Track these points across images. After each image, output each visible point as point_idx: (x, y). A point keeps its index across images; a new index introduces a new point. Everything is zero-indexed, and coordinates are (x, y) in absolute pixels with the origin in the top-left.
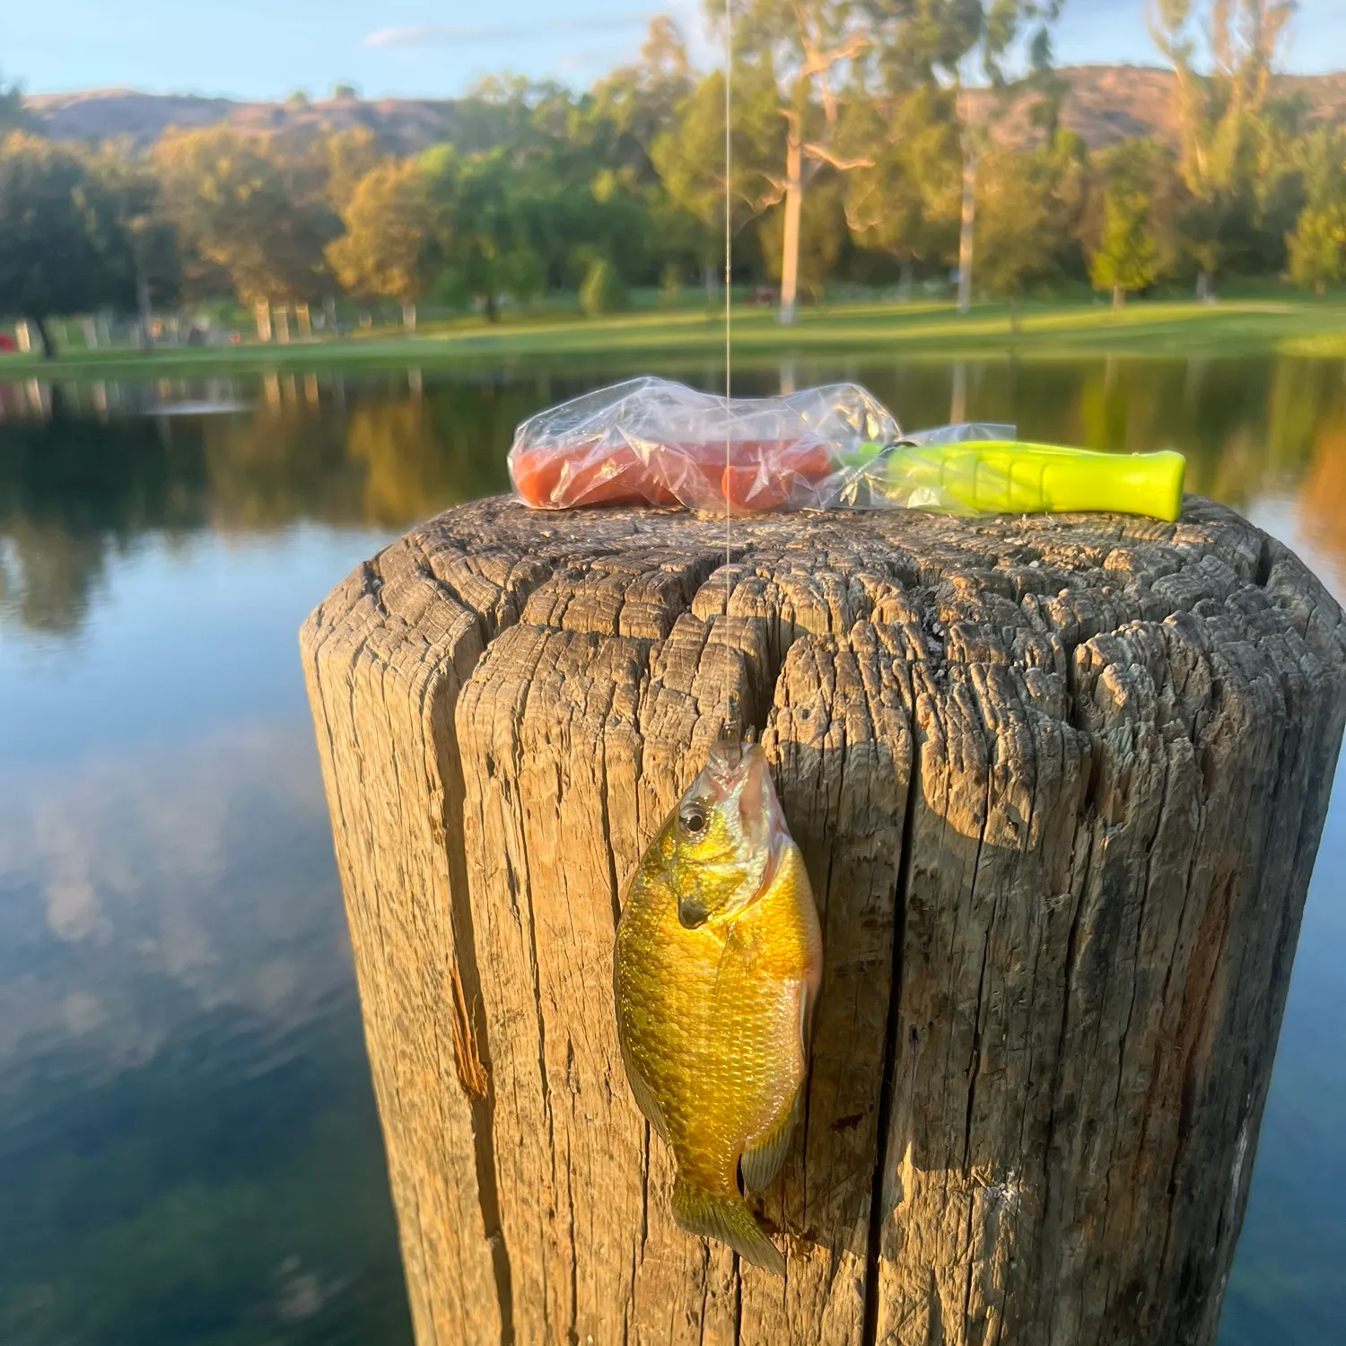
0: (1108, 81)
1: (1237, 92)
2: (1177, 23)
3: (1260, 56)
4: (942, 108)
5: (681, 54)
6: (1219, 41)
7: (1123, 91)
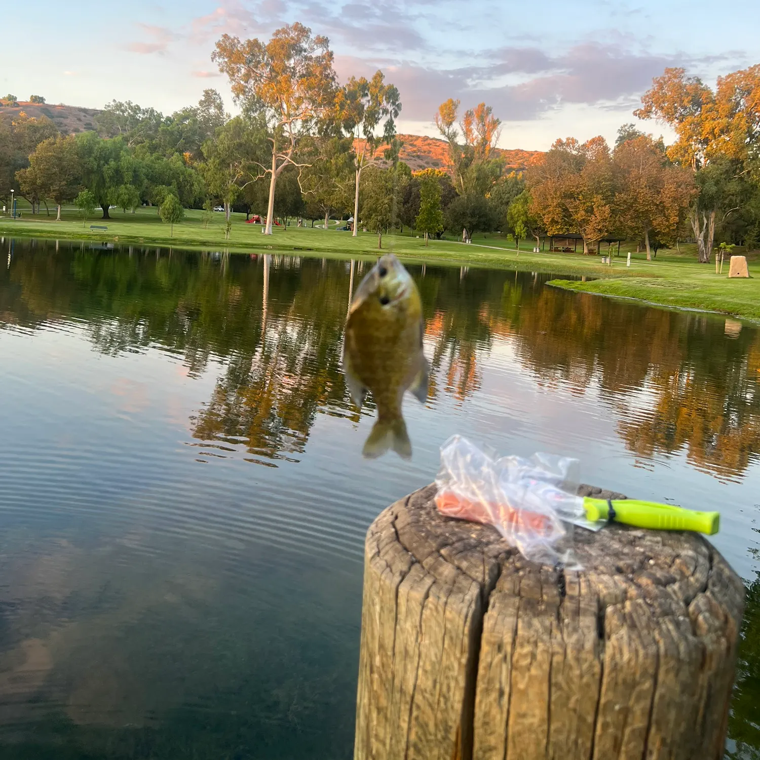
0: (418, 143)
1: (476, 155)
2: (449, 124)
3: (485, 141)
4: (345, 146)
5: (220, 107)
6: (467, 133)
7: (426, 148)
